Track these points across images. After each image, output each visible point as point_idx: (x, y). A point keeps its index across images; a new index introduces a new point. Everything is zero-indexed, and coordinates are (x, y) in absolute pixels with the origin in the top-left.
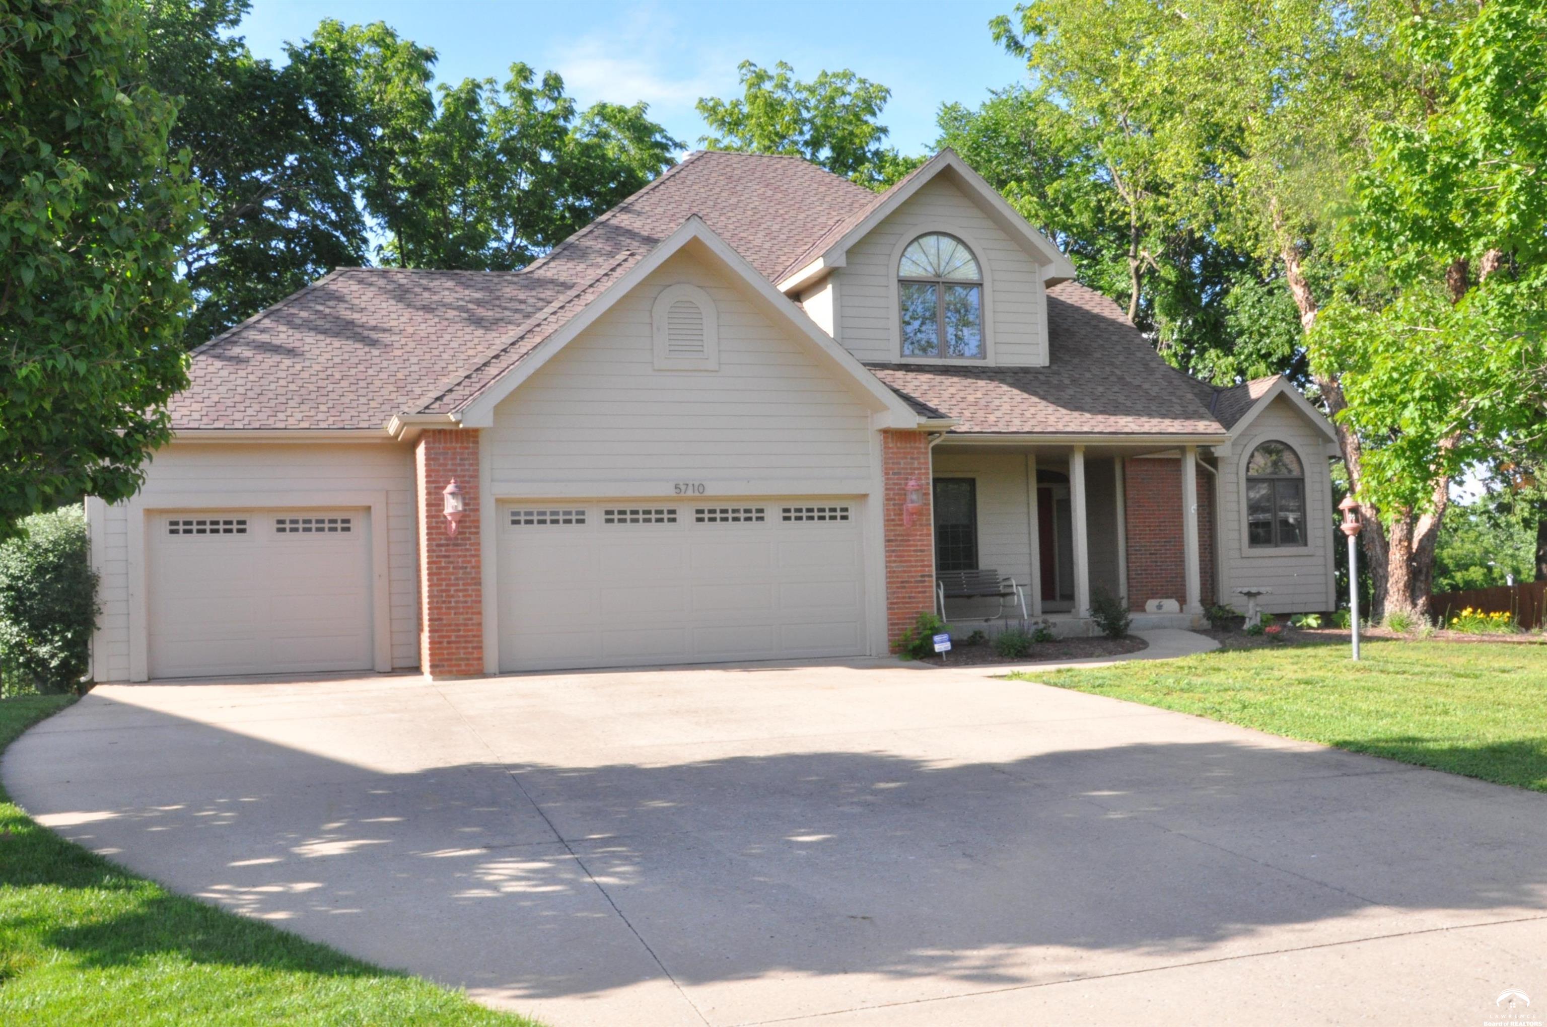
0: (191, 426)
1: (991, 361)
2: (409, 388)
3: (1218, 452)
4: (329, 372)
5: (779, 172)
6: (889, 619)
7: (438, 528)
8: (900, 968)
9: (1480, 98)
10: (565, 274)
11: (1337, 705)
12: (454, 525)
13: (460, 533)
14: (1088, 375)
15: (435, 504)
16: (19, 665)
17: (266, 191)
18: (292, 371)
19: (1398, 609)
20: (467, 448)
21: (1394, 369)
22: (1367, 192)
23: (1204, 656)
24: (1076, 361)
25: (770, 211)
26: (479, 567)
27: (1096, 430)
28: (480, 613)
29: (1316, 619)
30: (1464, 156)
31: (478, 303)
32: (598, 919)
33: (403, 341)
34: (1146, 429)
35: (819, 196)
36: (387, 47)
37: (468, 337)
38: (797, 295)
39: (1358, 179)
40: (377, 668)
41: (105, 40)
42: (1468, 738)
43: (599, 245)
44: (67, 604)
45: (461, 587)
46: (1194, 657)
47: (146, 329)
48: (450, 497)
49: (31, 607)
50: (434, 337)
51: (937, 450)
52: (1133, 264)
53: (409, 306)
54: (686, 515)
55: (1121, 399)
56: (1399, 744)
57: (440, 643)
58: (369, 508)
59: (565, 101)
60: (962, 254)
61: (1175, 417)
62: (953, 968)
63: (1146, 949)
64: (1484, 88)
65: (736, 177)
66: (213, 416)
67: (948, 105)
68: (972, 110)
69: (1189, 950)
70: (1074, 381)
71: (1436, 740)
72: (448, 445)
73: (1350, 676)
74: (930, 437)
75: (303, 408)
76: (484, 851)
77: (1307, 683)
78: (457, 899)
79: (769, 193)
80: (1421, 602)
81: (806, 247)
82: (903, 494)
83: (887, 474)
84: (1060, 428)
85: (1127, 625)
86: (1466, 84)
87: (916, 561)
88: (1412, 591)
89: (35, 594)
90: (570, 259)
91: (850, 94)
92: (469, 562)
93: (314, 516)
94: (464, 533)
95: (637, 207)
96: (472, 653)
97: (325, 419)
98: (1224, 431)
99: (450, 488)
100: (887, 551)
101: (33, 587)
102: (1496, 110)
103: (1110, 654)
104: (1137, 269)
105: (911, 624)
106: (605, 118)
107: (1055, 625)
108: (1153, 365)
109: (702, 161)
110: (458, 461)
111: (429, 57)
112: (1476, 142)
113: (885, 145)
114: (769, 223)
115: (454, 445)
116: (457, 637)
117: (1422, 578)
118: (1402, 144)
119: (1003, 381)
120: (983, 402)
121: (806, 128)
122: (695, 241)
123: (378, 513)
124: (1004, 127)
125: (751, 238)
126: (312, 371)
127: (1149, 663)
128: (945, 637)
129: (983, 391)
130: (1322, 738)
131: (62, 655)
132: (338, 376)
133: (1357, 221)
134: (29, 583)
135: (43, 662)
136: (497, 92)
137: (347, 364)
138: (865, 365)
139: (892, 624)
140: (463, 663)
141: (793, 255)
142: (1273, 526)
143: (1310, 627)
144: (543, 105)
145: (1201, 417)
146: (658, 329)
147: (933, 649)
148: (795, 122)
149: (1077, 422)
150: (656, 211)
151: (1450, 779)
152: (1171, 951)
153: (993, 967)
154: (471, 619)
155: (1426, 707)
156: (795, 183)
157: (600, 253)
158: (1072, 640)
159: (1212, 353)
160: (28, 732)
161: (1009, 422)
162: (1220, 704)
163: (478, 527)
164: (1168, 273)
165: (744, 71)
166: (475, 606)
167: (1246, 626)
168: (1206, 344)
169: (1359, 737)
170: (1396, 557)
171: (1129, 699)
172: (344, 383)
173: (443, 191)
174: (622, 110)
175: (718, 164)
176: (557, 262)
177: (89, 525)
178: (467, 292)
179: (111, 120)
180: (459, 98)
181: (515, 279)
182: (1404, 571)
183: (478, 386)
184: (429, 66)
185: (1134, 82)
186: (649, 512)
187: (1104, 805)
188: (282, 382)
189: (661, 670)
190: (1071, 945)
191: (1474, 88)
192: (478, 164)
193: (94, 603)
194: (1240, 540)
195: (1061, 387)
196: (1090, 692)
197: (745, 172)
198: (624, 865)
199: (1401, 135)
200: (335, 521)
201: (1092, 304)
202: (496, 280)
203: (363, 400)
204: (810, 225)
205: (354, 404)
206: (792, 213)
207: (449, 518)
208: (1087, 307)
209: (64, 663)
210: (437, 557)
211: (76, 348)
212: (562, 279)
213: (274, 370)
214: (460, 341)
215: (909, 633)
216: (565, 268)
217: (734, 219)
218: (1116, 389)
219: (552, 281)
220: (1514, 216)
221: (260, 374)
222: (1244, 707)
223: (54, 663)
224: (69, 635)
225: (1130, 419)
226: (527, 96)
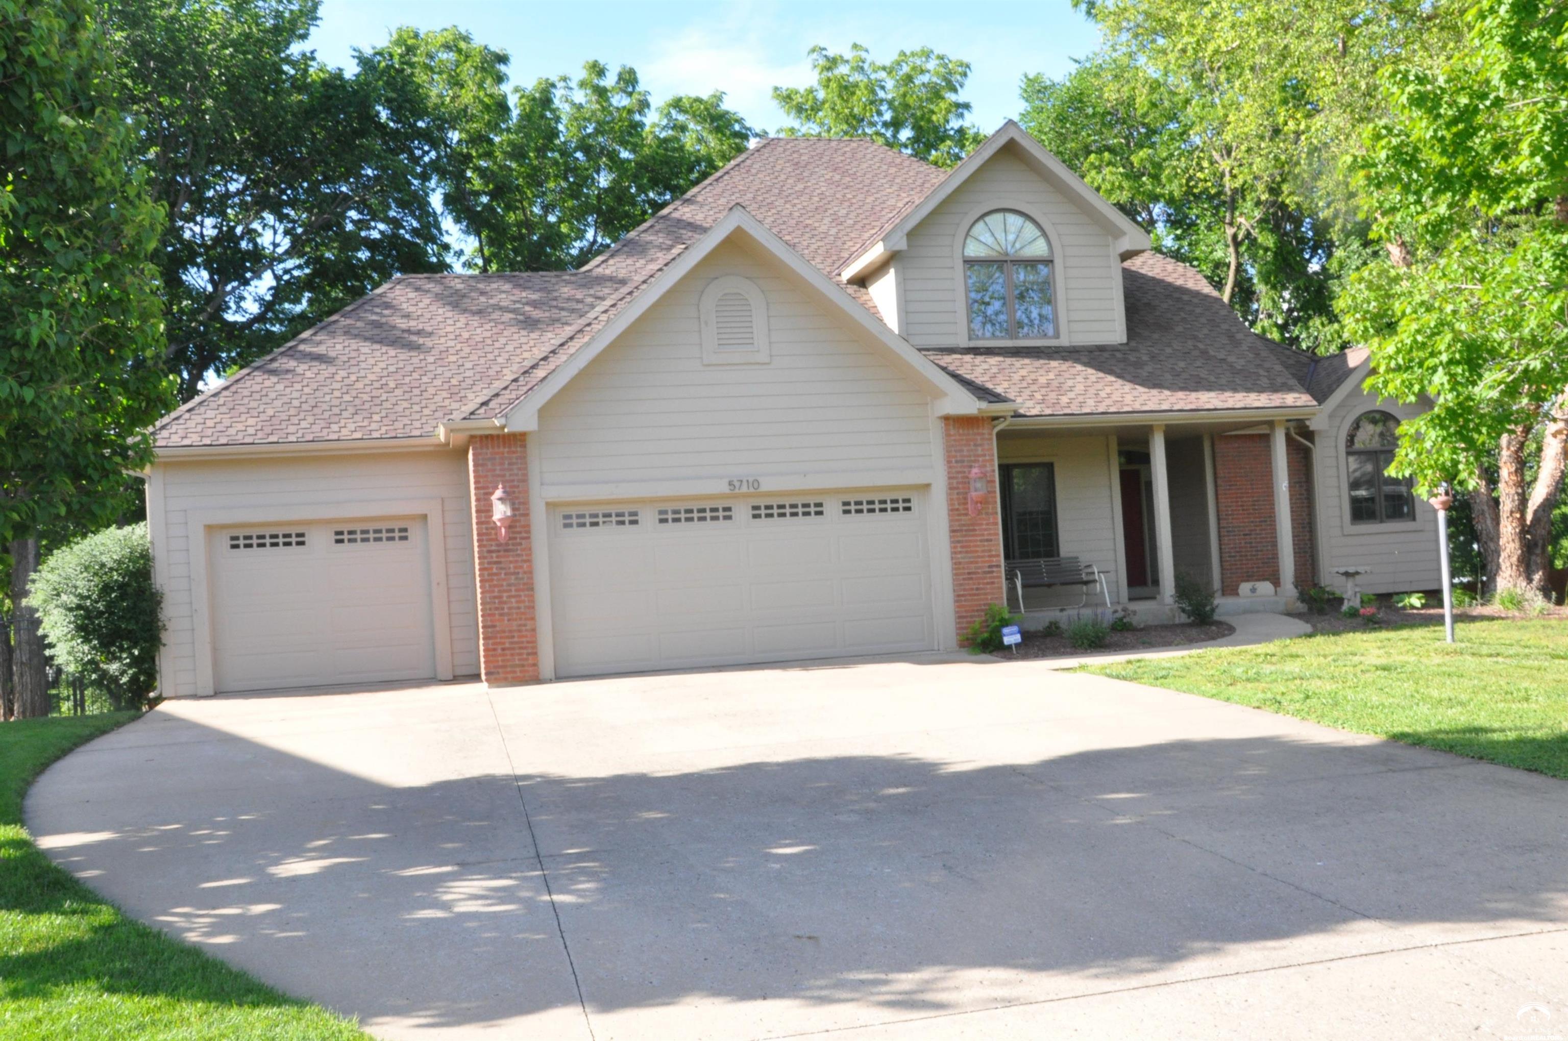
0: (246, 441)
1: (1064, 341)
2: (462, 394)
3: (1313, 425)
4: (384, 381)
5: (848, 155)
6: (957, 612)
7: (487, 534)
8: (824, 993)
9: (1494, 32)
10: (624, 271)
11: (1408, 693)
12: (503, 530)
13: (510, 539)
14: (1169, 350)
15: (485, 510)
16: (93, 683)
17: (345, 201)
18: (347, 381)
19: (1510, 585)
20: (514, 452)
21: (1418, 331)
22: (1383, 142)
23: (1288, 641)
24: (1156, 336)
25: (838, 196)
26: (531, 572)
27: (1176, 407)
28: (533, 619)
29: (1419, 598)
30: (1484, 96)
31: (534, 304)
32: (537, 940)
33: (458, 347)
34: (1230, 404)
35: (888, 178)
36: (459, 51)
37: (524, 340)
38: (862, 281)
39: (1374, 129)
40: (440, 677)
41: (42, 62)
42: (1541, 727)
43: (659, 239)
44: (133, 621)
45: (513, 593)
46: (1277, 642)
47: (112, 352)
48: (499, 503)
49: (99, 625)
50: (489, 342)
51: (1001, 436)
52: (1230, 231)
53: (465, 311)
54: (742, 512)
55: (1203, 373)
56: (1461, 736)
57: (495, 650)
58: (425, 517)
59: (640, 93)
60: (1030, 230)
61: (1261, 390)
62: (879, 994)
63: (1094, 971)
64: (1499, 20)
65: (803, 164)
66: (268, 430)
67: (1031, 77)
68: (1056, 80)
69: (1141, 971)
70: (1153, 357)
71: (1502, 730)
72: (496, 450)
73: (1437, 659)
74: (996, 422)
75: (357, 418)
76: (456, 868)
77: (1385, 668)
78: (406, 920)
79: (837, 177)
80: (1537, 577)
81: (874, 231)
82: (966, 481)
83: (949, 462)
84: (1137, 406)
85: (1213, 610)
86: (1482, 16)
87: (983, 551)
88: (1526, 565)
89: (102, 613)
90: (629, 254)
91: (928, 71)
92: (521, 567)
93: (371, 527)
94: (515, 538)
95: (700, 199)
96: (527, 659)
97: (378, 429)
98: (1315, 403)
99: (499, 493)
100: (952, 542)
101: (101, 606)
102: (1514, 43)
103: (1190, 642)
104: (1235, 237)
105: (979, 616)
106: (682, 110)
107: (1135, 613)
108: (1239, 336)
109: (768, 149)
110: (506, 466)
111: (503, 59)
112: (1496, 80)
113: (969, 121)
114: (836, 209)
115: (501, 449)
116: (512, 643)
117: (1538, 551)
118: (1411, 88)
119: (1077, 361)
120: (1055, 384)
121: (884, 108)
122: (739, 231)
123: (435, 521)
124: (1089, 96)
125: (817, 224)
126: (367, 381)
127: (1225, 651)
128: (1015, 629)
129: (1056, 371)
130: (1379, 730)
131: (130, 672)
132: (392, 385)
133: (1373, 174)
134: (97, 602)
135: (115, 680)
136: (571, 89)
137: (402, 372)
138: (920, 350)
139: (960, 617)
140: (518, 669)
141: (860, 241)
142: (1377, 500)
143: (1413, 607)
144: (619, 101)
145: (1290, 389)
146: (706, 323)
147: (1002, 642)
148: (872, 103)
149: (1155, 400)
150: (720, 202)
151: (1504, 773)
152: (1121, 973)
153: (922, 992)
154: (525, 625)
155: (1506, 693)
156: (864, 166)
157: (660, 248)
158: (1156, 628)
159: (1316, 322)
160: (78, 750)
161: (1081, 406)
162: (1283, 694)
163: (528, 532)
164: (1267, 240)
165: (815, 55)
166: (529, 612)
167: (1345, 607)
168: (1311, 312)
169: (1421, 728)
170: (1508, 530)
171: (1189, 691)
172: (398, 392)
173: (522, 193)
174: (698, 100)
175: (785, 151)
176: (617, 259)
177: (152, 543)
178: (524, 294)
179: (54, 143)
180: (534, 99)
181: (573, 278)
182: (1517, 545)
183: (525, 389)
184: (502, 68)
185: (1198, 41)
186: (704, 510)
187: (1115, 809)
188: (337, 394)
189: (720, 671)
190: (1015, 966)
191: (1489, 20)
192: (556, 163)
193: (159, 620)
194: (1341, 517)
195: (1138, 364)
196: (1151, 684)
197: (812, 157)
198: (588, 881)
199: (1412, 78)
200: (392, 531)
201: (1175, 275)
202: (554, 280)
203: (416, 408)
204: (878, 208)
205: (407, 412)
206: (861, 197)
207: (499, 524)
208: (1169, 279)
209: (134, 679)
210: (489, 563)
211: (25, 374)
212: (621, 276)
213: (329, 381)
214: (516, 344)
215: (977, 626)
216: (624, 265)
217: (799, 206)
218: (1198, 364)
219: (611, 279)
220: (1538, 159)
221: (315, 386)
222: (1307, 697)
223: (124, 680)
224: (136, 652)
225: (1212, 394)
226: (601, 93)
